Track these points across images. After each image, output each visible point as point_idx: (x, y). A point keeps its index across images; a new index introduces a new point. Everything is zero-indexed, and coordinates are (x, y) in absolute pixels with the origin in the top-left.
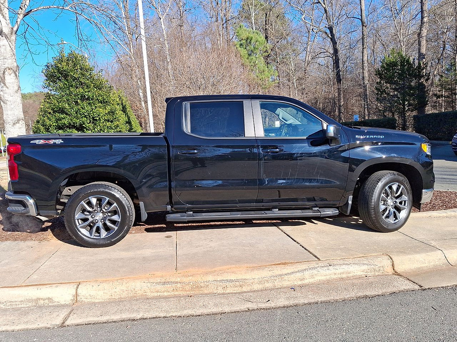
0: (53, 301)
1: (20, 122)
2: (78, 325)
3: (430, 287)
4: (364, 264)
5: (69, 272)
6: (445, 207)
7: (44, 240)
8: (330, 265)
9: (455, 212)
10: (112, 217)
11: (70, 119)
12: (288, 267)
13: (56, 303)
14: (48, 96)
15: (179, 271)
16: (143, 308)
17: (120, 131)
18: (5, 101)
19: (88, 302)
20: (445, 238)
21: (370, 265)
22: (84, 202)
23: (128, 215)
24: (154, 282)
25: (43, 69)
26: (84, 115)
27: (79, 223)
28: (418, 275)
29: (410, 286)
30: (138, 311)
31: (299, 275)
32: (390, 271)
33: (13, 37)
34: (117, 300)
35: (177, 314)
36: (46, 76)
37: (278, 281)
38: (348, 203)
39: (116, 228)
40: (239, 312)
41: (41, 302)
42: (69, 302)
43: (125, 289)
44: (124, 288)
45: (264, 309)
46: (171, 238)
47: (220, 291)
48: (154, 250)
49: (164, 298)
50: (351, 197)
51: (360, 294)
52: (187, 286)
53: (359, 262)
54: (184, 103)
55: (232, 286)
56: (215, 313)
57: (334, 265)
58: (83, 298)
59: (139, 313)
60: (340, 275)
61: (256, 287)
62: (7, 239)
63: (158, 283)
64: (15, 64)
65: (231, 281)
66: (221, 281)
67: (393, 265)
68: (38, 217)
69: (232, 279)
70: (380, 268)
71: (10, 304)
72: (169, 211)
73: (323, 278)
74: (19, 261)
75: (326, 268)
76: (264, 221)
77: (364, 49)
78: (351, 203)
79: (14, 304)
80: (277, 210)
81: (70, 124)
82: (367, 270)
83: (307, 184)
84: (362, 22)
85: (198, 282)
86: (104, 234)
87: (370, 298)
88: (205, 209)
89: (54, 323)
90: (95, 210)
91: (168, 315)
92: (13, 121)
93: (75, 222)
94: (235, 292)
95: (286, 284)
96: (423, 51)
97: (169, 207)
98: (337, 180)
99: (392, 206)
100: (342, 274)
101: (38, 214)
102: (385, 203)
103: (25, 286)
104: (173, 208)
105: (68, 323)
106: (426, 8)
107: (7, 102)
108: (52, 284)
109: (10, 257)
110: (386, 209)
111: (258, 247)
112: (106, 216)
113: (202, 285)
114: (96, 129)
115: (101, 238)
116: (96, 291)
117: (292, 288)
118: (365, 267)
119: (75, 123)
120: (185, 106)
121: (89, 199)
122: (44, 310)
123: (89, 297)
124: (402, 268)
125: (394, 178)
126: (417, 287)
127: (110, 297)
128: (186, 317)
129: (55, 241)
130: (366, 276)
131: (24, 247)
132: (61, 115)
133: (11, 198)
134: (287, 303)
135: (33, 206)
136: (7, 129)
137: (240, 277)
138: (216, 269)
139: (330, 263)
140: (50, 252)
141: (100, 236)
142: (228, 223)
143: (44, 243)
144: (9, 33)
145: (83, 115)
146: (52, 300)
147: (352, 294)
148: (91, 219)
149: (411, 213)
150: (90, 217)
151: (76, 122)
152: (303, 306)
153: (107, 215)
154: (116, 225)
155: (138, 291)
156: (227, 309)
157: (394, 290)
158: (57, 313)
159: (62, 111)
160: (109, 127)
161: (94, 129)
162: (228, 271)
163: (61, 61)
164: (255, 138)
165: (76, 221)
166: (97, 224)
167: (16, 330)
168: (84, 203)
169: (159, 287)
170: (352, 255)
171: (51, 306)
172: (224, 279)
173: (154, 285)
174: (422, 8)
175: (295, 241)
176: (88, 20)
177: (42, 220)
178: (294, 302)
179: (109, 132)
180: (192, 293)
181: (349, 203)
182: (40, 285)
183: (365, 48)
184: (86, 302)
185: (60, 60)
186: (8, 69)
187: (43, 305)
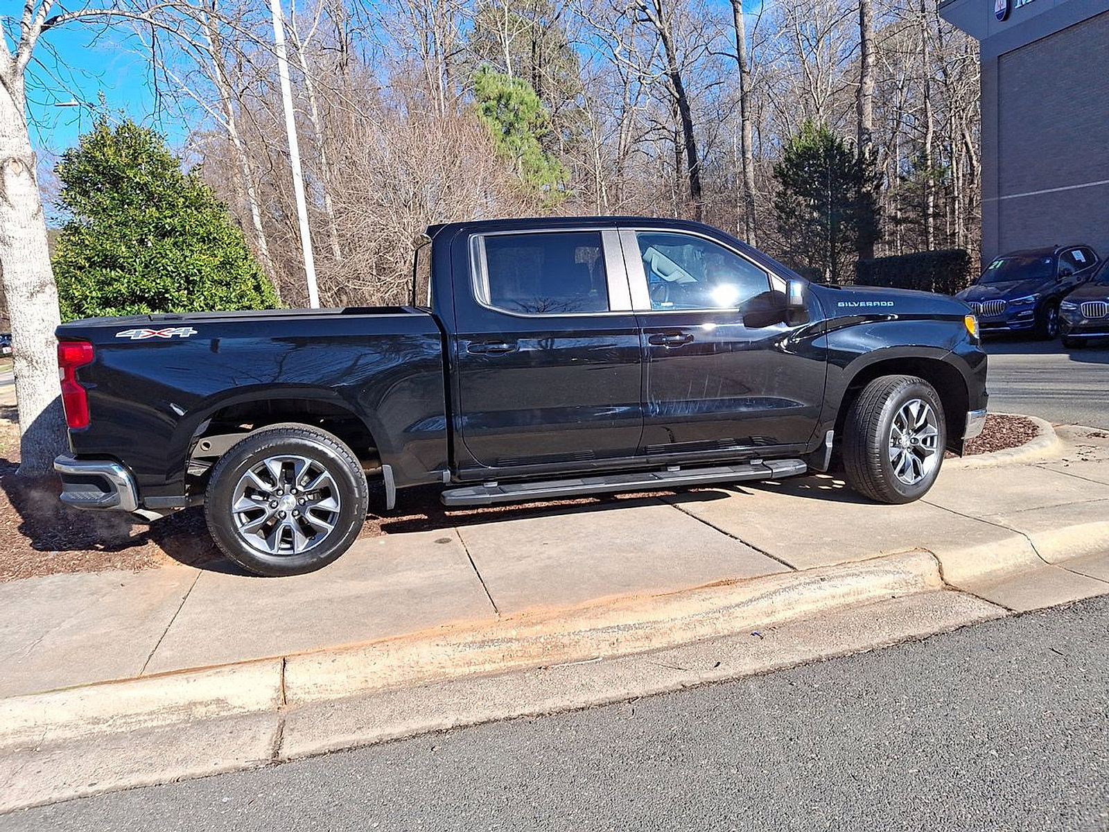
0: (230, 706)
1: (47, 289)
2: (313, 756)
3: (1026, 610)
4: (888, 572)
5: (246, 636)
6: (988, 445)
7: (146, 566)
8: (821, 579)
9: (1012, 455)
10: (319, 504)
11: (134, 281)
12: (740, 590)
13: (235, 709)
14: (73, 229)
15: (505, 616)
16: (450, 703)
17: (249, 308)
18: (7, 238)
19: (314, 701)
20: (1017, 509)
21: (898, 572)
22: (253, 472)
23: (357, 496)
24: (460, 644)
25: (57, 165)
26: (165, 271)
27: (241, 522)
28: (990, 587)
29: (987, 611)
30: (440, 710)
31: (764, 603)
32: (938, 584)
33: (18, 83)
34: (381, 689)
35: (533, 710)
36: (65, 181)
37: (722, 620)
38: (826, 445)
39: (330, 528)
40: (664, 693)
41: (200, 712)
42: (268, 705)
43: (396, 663)
44: (393, 660)
45: (716, 682)
46: (450, 543)
47: (606, 651)
48: (426, 573)
49: (485, 677)
50: (831, 433)
51: (899, 634)
52: (533, 647)
53: (876, 568)
54: (472, 237)
55: (628, 638)
56: (614, 700)
57: (831, 579)
58: (299, 692)
59: (445, 715)
60: (843, 600)
61: (679, 637)
62: (51, 571)
63: (469, 645)
64: (28, 150)
65: (627, 628)
66: (605, 630)
67: (940, 571)
68: (140, 512)
69: (628, 623)
70: (916, 579)
71: (124, 720)
72: (445, 484)
73: (811, 607)
74: (106, 620)
75: (815, 586)
76: (640, 495)
77: (745, 122)
78: (831, 446)
79: (134, 720)
80: (678, 468)
81: (133, 293)
82: (894, 584)
83: (743, 409)
84: (740, 63)
85: (555, 636)
86: (301, 543)
87: (923, 642)
88: (526, 476)
89: (253, 756)
90: (278, 490)
91: (514, 714)
92: (29, 288)
93: (232, 518)
94: (638, 650)
95: (738, 625)
96: (868, 124)
97: (447, 474)
98: (801, 398)
99: (909, 448)
100: (846, 597)
101: (140, 506)
102: (897, 443)
103: (151, 676)
104: (455, 475)
105: (285, 752)
106: (870, 35)
107: (13, 242)
108: (217, 667)
109: (78, 612)
110: (900, 455)
111: (652, 552)
112: (305, 501)
113: (566, 641)
114: (195, 303)
115: (295, 553)
116: (329, 673)
117: (755, 633)
118: (889, 579)
119: (147, 290)
120: (474, 243)
121: (264, 464)
122: (214, 730)
123: (315, 689)
124: (957, 574)
125: (913, 389)
126: (1003, 612)
127: (363, 686)
128: (555, 714)
129: (172, 566)
130: (893, 597)
131: (101, 585)
132: (111, 272)
133: (71, 470)
134: (757, 666)
135: (129, 486)
136: (16, 306)
137: (643, 618)
138: (586, 604)
139: (820, 575)
140: (176, 592)
141: (292, 548)
142: (563, 502)
143: (148, 572)
144: (9, 72)
145: (163, 270)
146: (225, 705)
147: (883, 636)
148: (269, 512)
149: (944, 460)
150: (267, 506)
151: (148, 288)
152: (794, 668)
153: (307, 499)
154: (328, 521)
155: (425, 665)
156: (638, 690)
157: (961, 620)
158: (250, 733)
159: (110, 262)
160: (225, 299)
161: (191, 304)
162: (615, 606)
163: (99, 144)
164: (632, 313)
165: (236, 516)
166: (284, 521)
167: (166, 781)
168: (252, 474)
169: (471, 653)
170: (856, 555)
171: (225, 718)
172: (612, 625)
173: (460, 649)
174: (863, 36)
175: (727, 534)
176: (194, 45)
177: (149, 520)
178: (773, 663)
179: (225, 310)
180: (544, 661)
181: (828, 446)
182: (188, 671)
183: (748, 120)
184: (309, 701)
185: (98, 141)
186: (11, 160)
187: (205, 718)
